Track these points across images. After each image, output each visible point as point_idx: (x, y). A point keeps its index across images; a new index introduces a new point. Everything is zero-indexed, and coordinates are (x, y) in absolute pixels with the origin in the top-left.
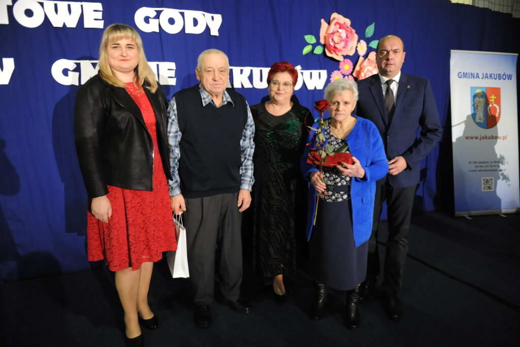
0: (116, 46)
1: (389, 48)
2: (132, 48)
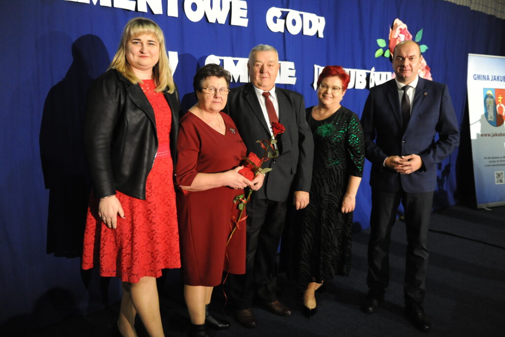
1: (405, 54)
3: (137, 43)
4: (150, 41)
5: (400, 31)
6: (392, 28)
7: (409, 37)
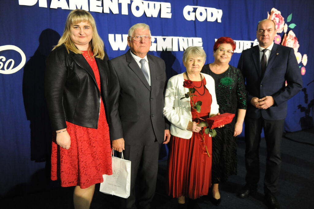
0: (77, 27)
1: (264, 28)
2: (88, 28)
3: (76, 28)
4: (86, 26)
5: (275, 16)
6: (270, 14)
7: (282, 19)
